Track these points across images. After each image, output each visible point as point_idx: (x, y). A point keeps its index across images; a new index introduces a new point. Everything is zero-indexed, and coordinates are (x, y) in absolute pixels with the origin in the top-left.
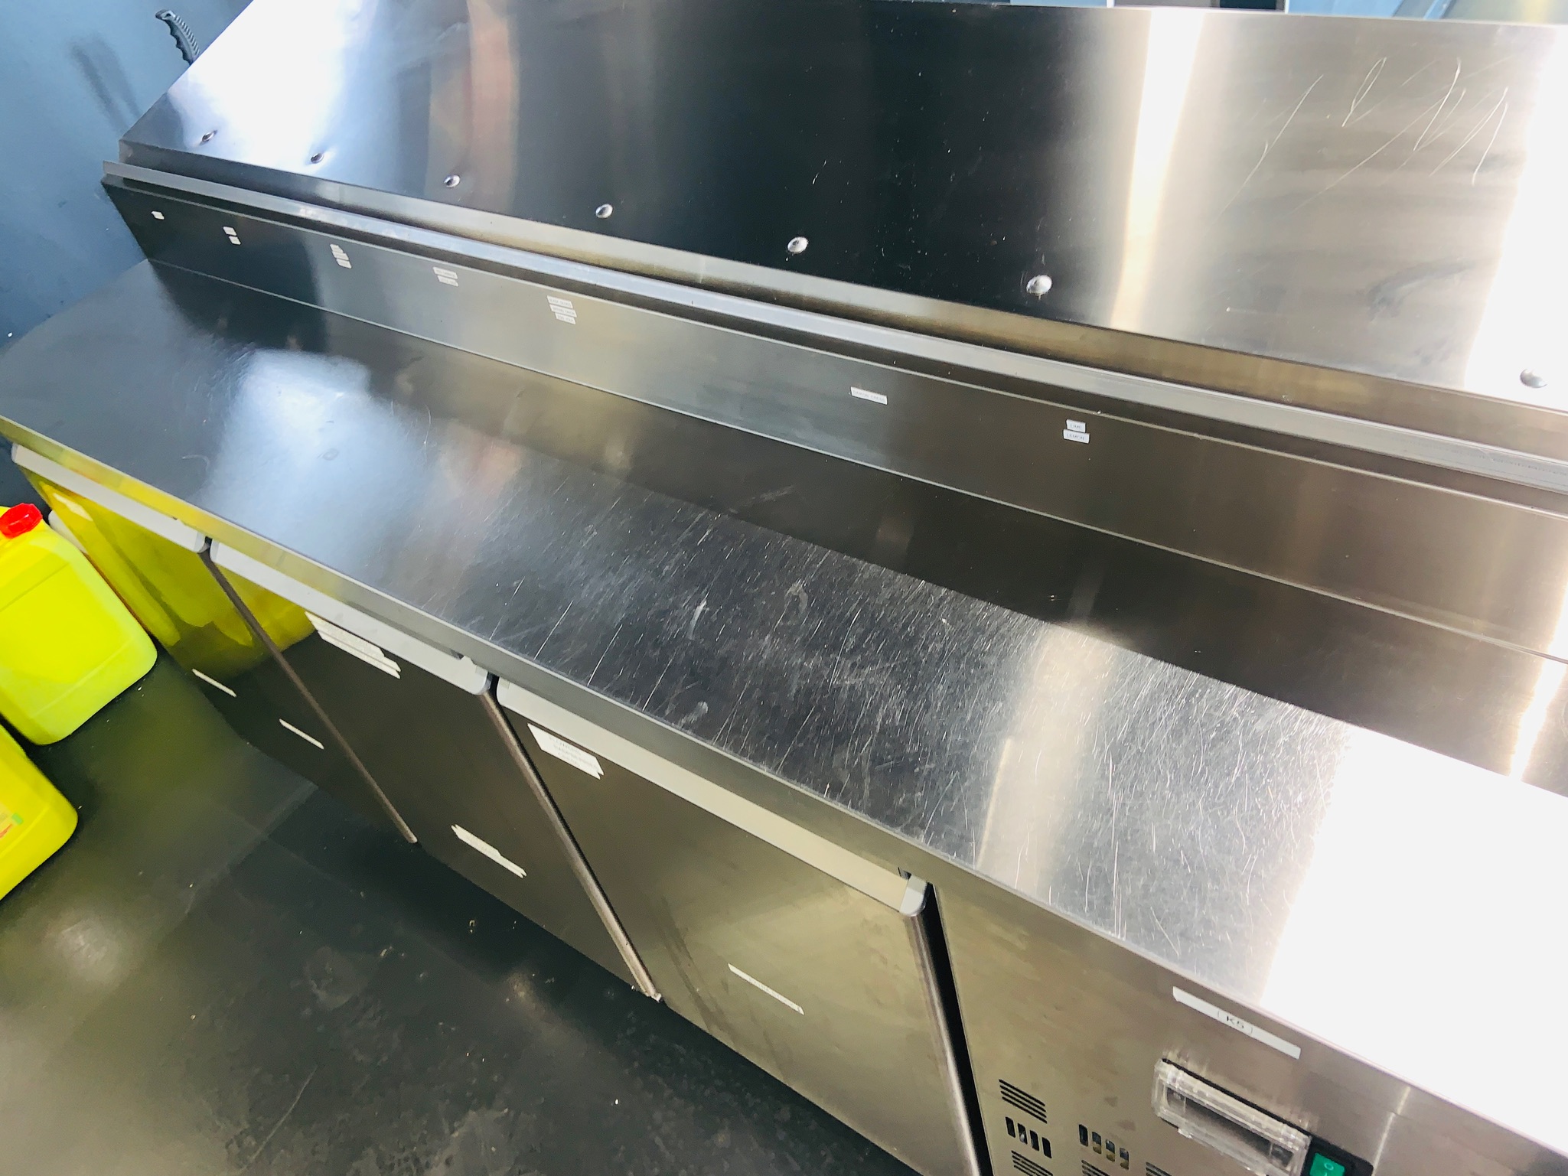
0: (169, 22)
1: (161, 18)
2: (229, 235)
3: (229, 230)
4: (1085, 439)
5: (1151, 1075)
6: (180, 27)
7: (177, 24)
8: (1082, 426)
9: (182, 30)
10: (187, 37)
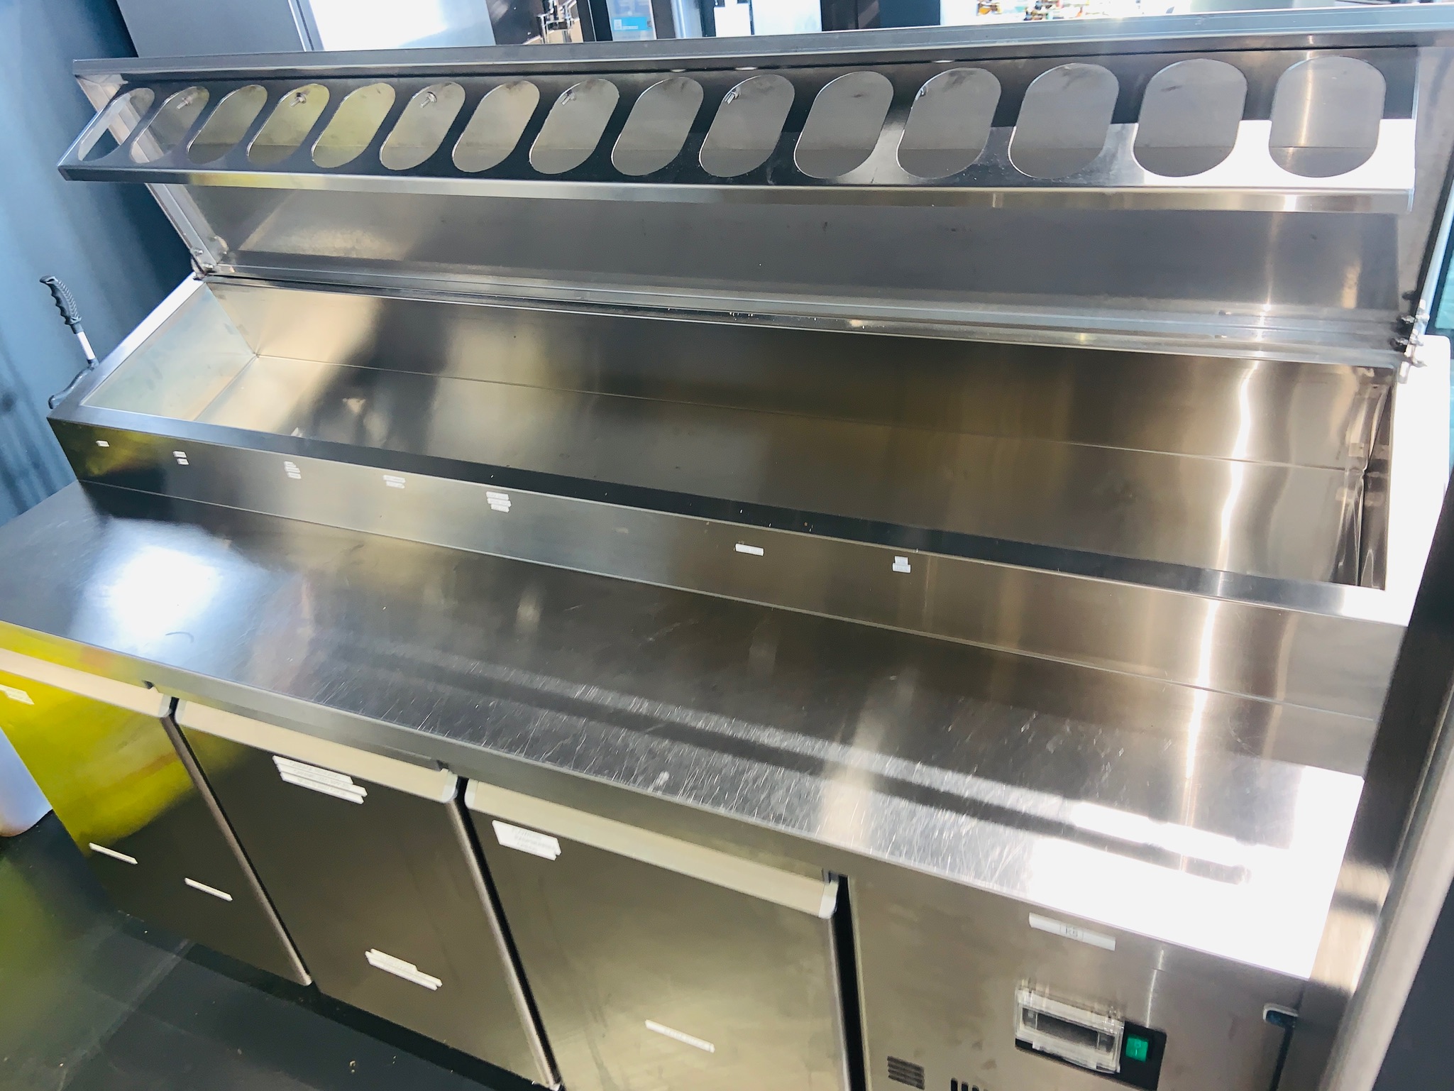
0: (51, 286)
1: (44, 282)
2: (179, 458)
3: (177, 454)
4: (907, 569)
5: (1012, 999)
6: (61, 290)
7: (59, 288)
8: (906, 560)
9: (63, 292)
10: (66, 297)
